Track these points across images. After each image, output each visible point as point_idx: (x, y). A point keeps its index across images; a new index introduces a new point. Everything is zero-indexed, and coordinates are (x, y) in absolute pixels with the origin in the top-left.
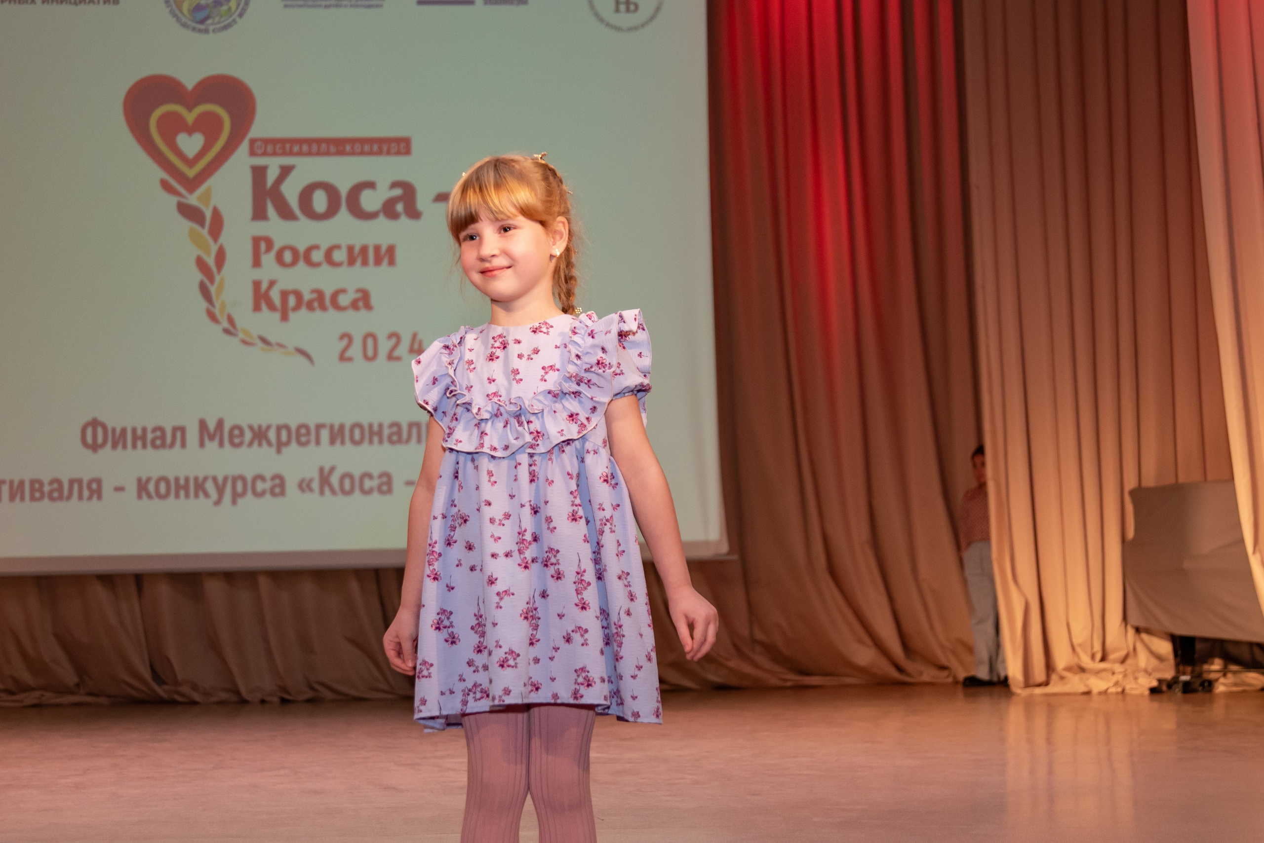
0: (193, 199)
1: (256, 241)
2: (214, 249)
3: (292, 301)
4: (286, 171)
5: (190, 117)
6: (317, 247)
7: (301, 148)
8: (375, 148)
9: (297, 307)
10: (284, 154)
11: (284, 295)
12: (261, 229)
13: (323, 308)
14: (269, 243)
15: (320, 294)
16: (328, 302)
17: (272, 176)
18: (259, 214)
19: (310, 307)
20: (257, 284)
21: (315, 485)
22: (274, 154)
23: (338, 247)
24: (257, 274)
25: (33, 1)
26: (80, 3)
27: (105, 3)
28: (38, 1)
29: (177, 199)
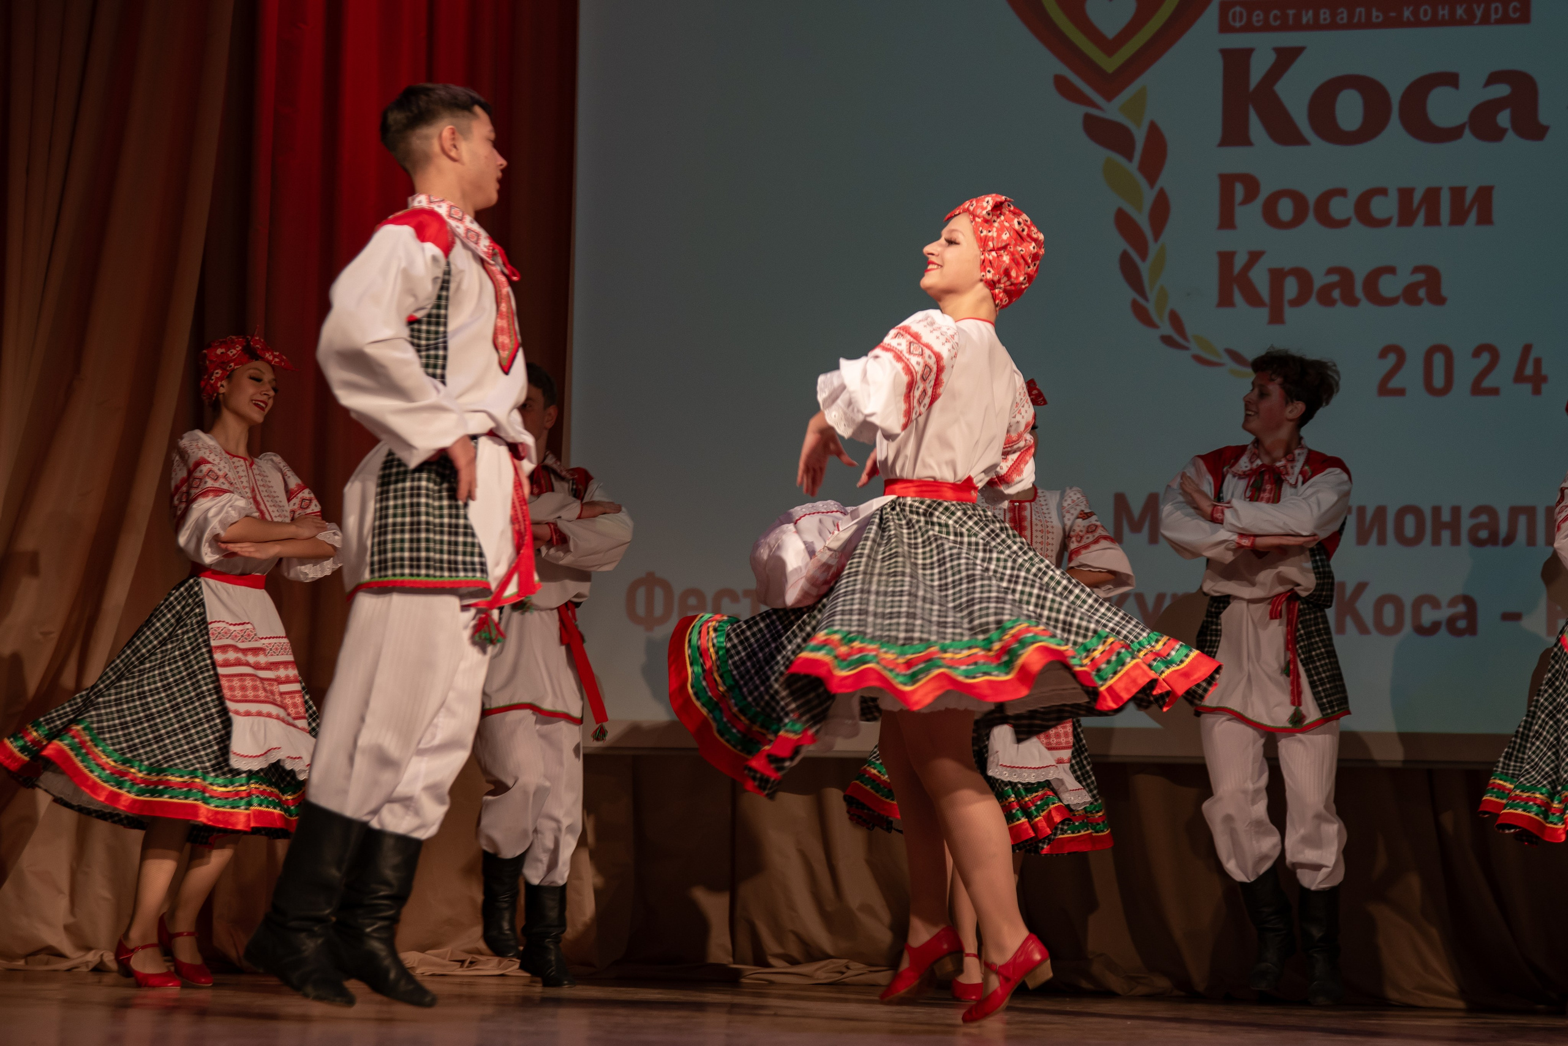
0: (1112, 110)
1: (1227, 182)
2: (1149, 196)
3: (1291, 288)
4: (1286, 57)
6: (1342, 192)
7: (1316, 16)
8: (1460, 11)
9: (1297, 302)
10: (1284, 27)
11: (1277, 277)
12: (1236, 160)
13: (1350, 300)
14: (1252, 186)
15: (1345, 275)
16: (1359, 292)
17: (1258, 70)
18: (1235, 133)
19: (1325, 298)
20: (1226, 258)
22: (1266, 27)
23: (1383, 192)
24: (1227, 241)
29: (1083, 109)
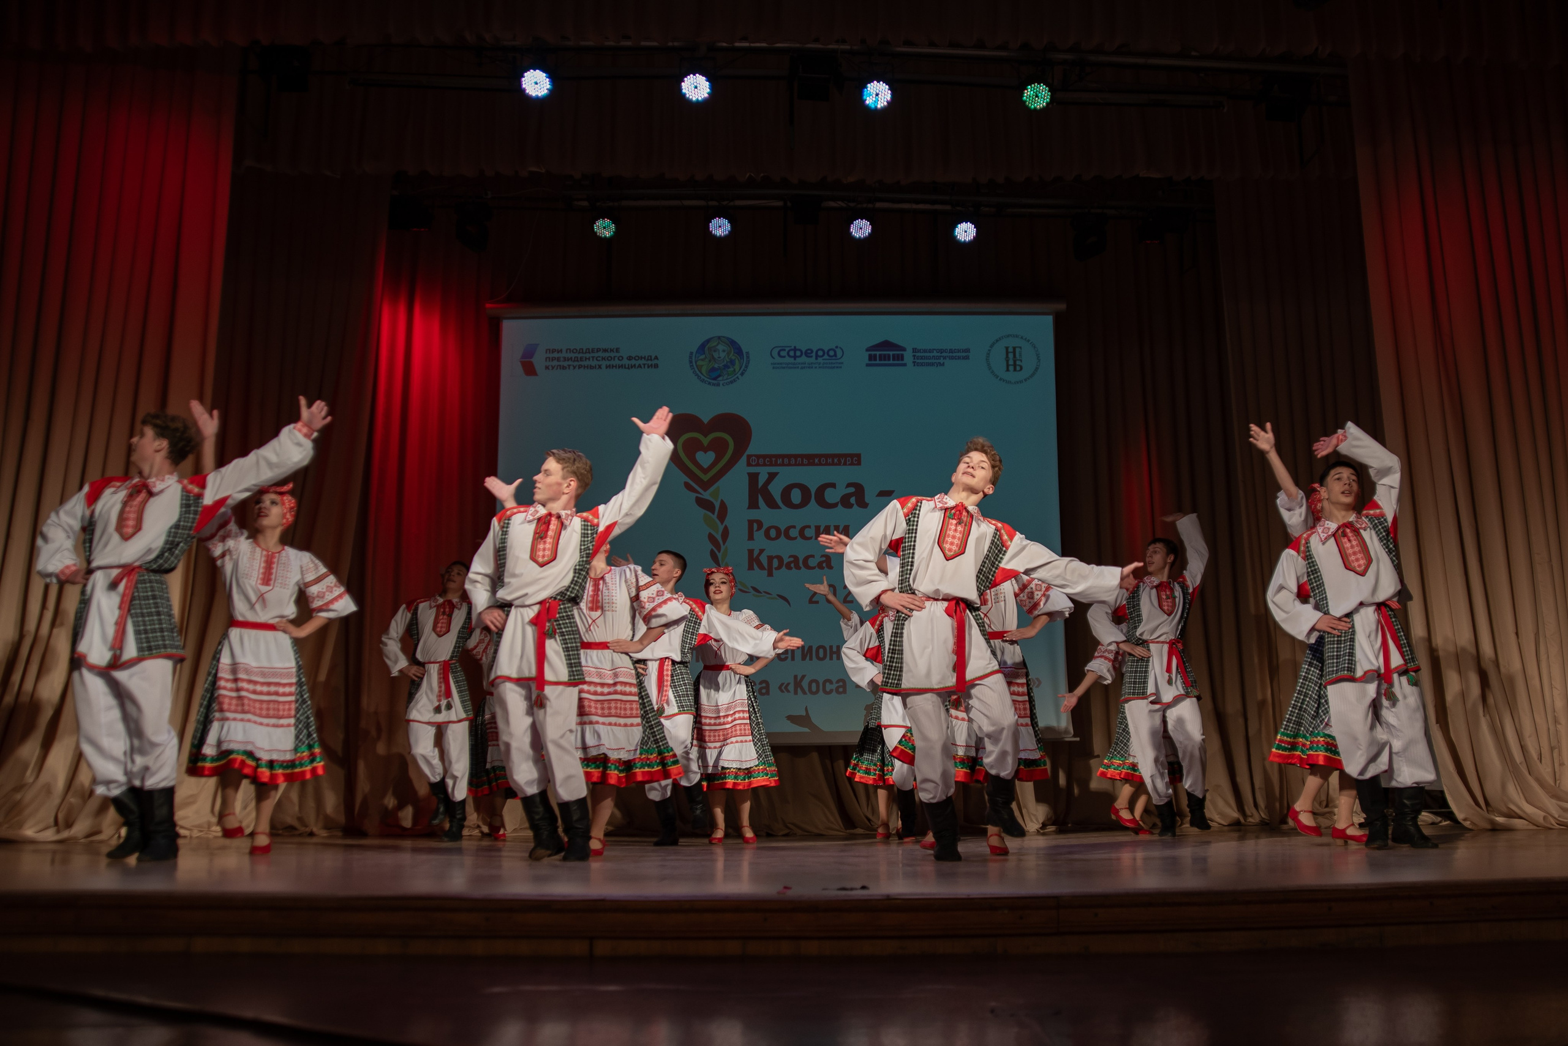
0: (706, 495)
1: (751, 523)
2: (721, 528)
3: (775, 563)
4: (772, 476)
5: (705, 441)
6: (794, 527)
7: (783, 461)
8: (836, 460)
9: (778, 568)
10: (771, 465)
11: (770, 559)
12: (754, 514)
13: (798, 568)
14: (760, 524)
15: (796, 558)
16: (801, 564)
17: (762, 481)
18: (753, 505)
19: (788, 567)
20: (751, 552)
21: (791, 688)
22: (764, 465)
23: (809, 527)
24: (751, 545)
25: (600, 367)
26: (632, 367)
27: (648, 367)
28: (603, 367)
29: (695, 495)
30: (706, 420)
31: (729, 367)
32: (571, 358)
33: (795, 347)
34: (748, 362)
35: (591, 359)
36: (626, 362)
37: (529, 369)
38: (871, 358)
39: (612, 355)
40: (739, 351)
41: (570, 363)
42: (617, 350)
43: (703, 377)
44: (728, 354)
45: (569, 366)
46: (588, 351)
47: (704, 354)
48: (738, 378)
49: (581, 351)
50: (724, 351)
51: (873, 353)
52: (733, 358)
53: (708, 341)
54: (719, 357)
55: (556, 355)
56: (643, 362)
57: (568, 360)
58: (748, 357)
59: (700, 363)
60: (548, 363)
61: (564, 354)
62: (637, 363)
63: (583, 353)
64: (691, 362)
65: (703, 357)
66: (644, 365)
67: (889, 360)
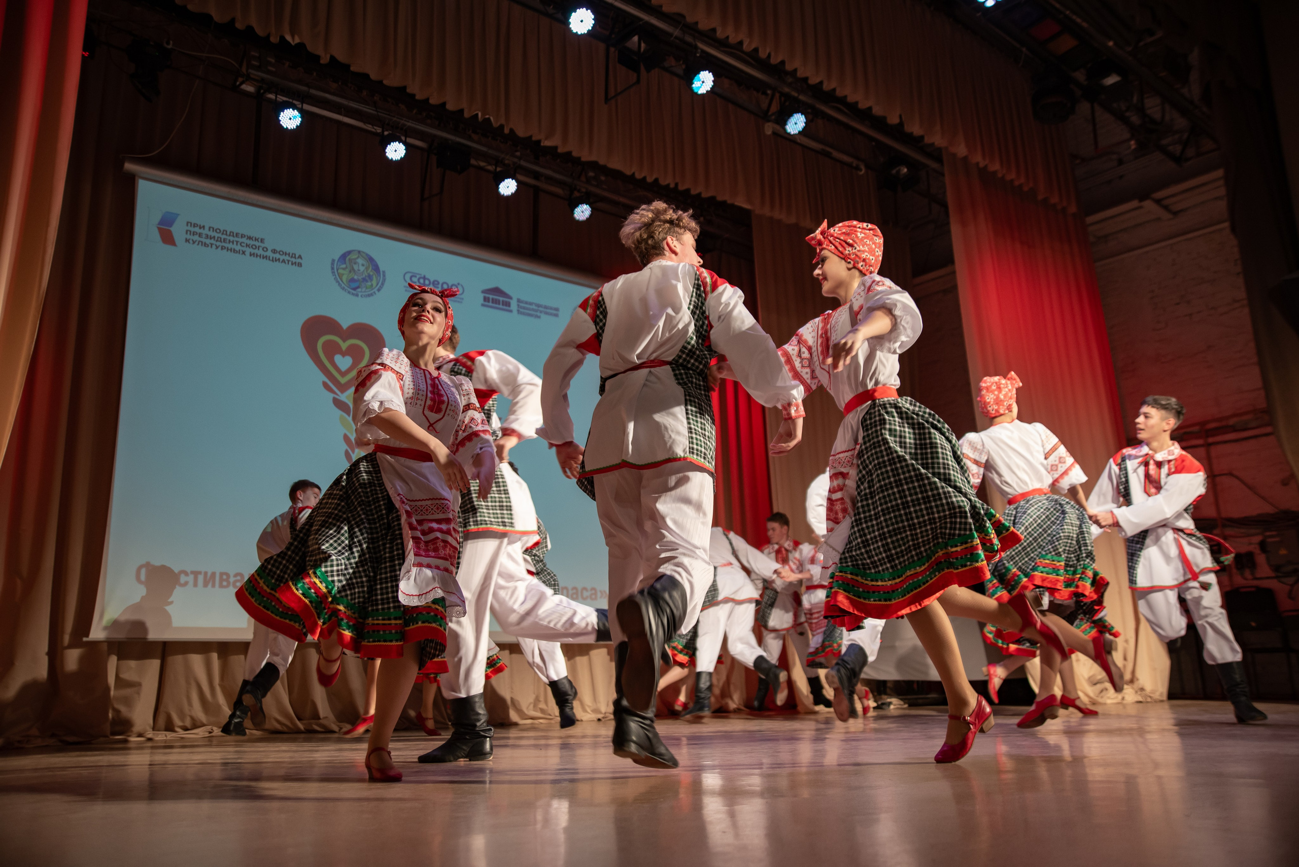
5: (344, 346)
25: (244, 253)
26: (276, 261)
27: (292, 264)
28: (247, 253)
30: (345, 325)
31: (367, 281)
32: (214, 237)
33: (424, 276)
34: (384, 280)
35: (235, 243)
36: (269, 253)
37: (167, 238)
38: (486, 299)
39: (257, 244)
40: (376, 269)
41: (212, 241)
42: (262, 241)
43: (343, 285)
44: (367, 269)
45: (212, 244)
46: (232, 234)
47: (345, 263)
48: (375, 292)
49: (224, 232)
50: (363, 265)
51: (487, 295)
52: (371, 273)
53: (349, 252)
54: (359, 270)
55: (197, 230)
56: (287, 258)
57: (211, 238)
58: (384, 276)
59: (341, 271)
60: (188, 237)
61: (206, 231)
62: (282, 258)
63: (226, 234)
64: (333, 269)
65: (344, 266)
66: (288, 261)
67: (499, 304)
